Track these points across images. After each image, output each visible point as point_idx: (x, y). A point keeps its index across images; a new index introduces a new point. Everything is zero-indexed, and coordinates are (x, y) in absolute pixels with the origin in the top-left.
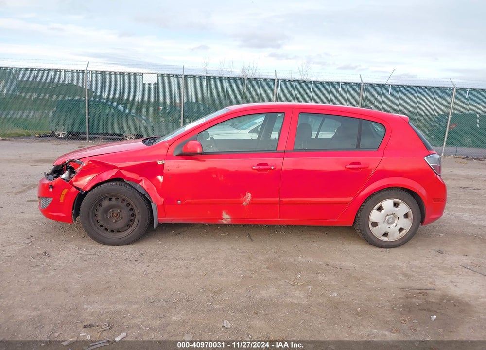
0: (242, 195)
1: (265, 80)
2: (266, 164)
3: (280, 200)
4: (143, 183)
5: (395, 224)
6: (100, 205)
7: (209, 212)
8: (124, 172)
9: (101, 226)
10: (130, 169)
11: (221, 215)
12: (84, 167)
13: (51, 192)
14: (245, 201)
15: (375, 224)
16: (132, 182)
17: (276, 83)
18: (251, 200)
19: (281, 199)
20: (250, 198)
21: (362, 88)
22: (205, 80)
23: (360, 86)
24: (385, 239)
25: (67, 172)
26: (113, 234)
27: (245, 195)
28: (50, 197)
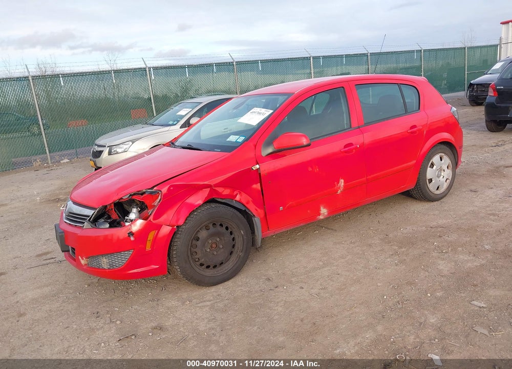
0: (336, 183)
1: (135, 70)
2: (351, 144)
3: (367, 179)
4: (238, 198)
5: (442, 177)
6: (198, 239)
7: (309, 211)
8: (220, 190)
9: (202, 265)
10: (222, 184)
11: (319, 210)
12: (165, 196)
13: (133, 241)
14: (339, 188)
15: (431, 180)
16: (228, 200)
17: (148, 73)
18: (344, 186)
19: (368, 177)
20: (343, 184)
21: (235, 67)
22: (61, 79)
23: (233, 65)
24: (438, 192)
25: (135, 210)
26: (216, 269)
27: (338, 183)
28: (128, 250)
